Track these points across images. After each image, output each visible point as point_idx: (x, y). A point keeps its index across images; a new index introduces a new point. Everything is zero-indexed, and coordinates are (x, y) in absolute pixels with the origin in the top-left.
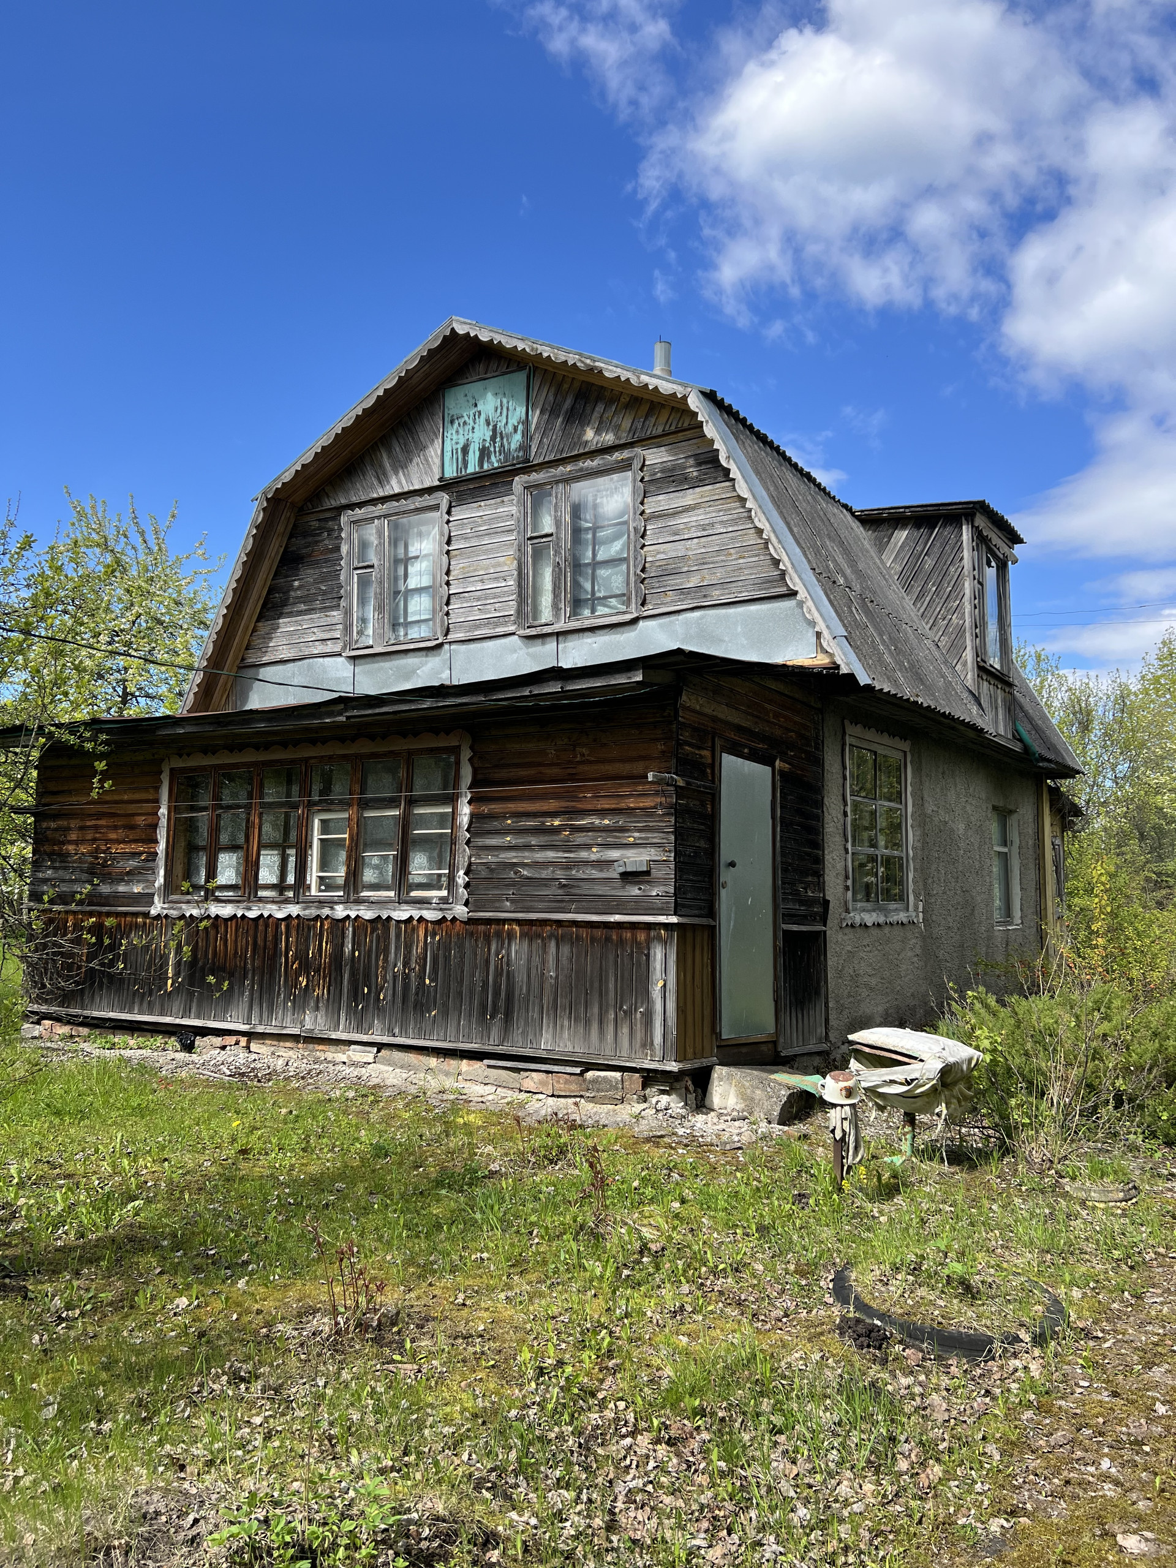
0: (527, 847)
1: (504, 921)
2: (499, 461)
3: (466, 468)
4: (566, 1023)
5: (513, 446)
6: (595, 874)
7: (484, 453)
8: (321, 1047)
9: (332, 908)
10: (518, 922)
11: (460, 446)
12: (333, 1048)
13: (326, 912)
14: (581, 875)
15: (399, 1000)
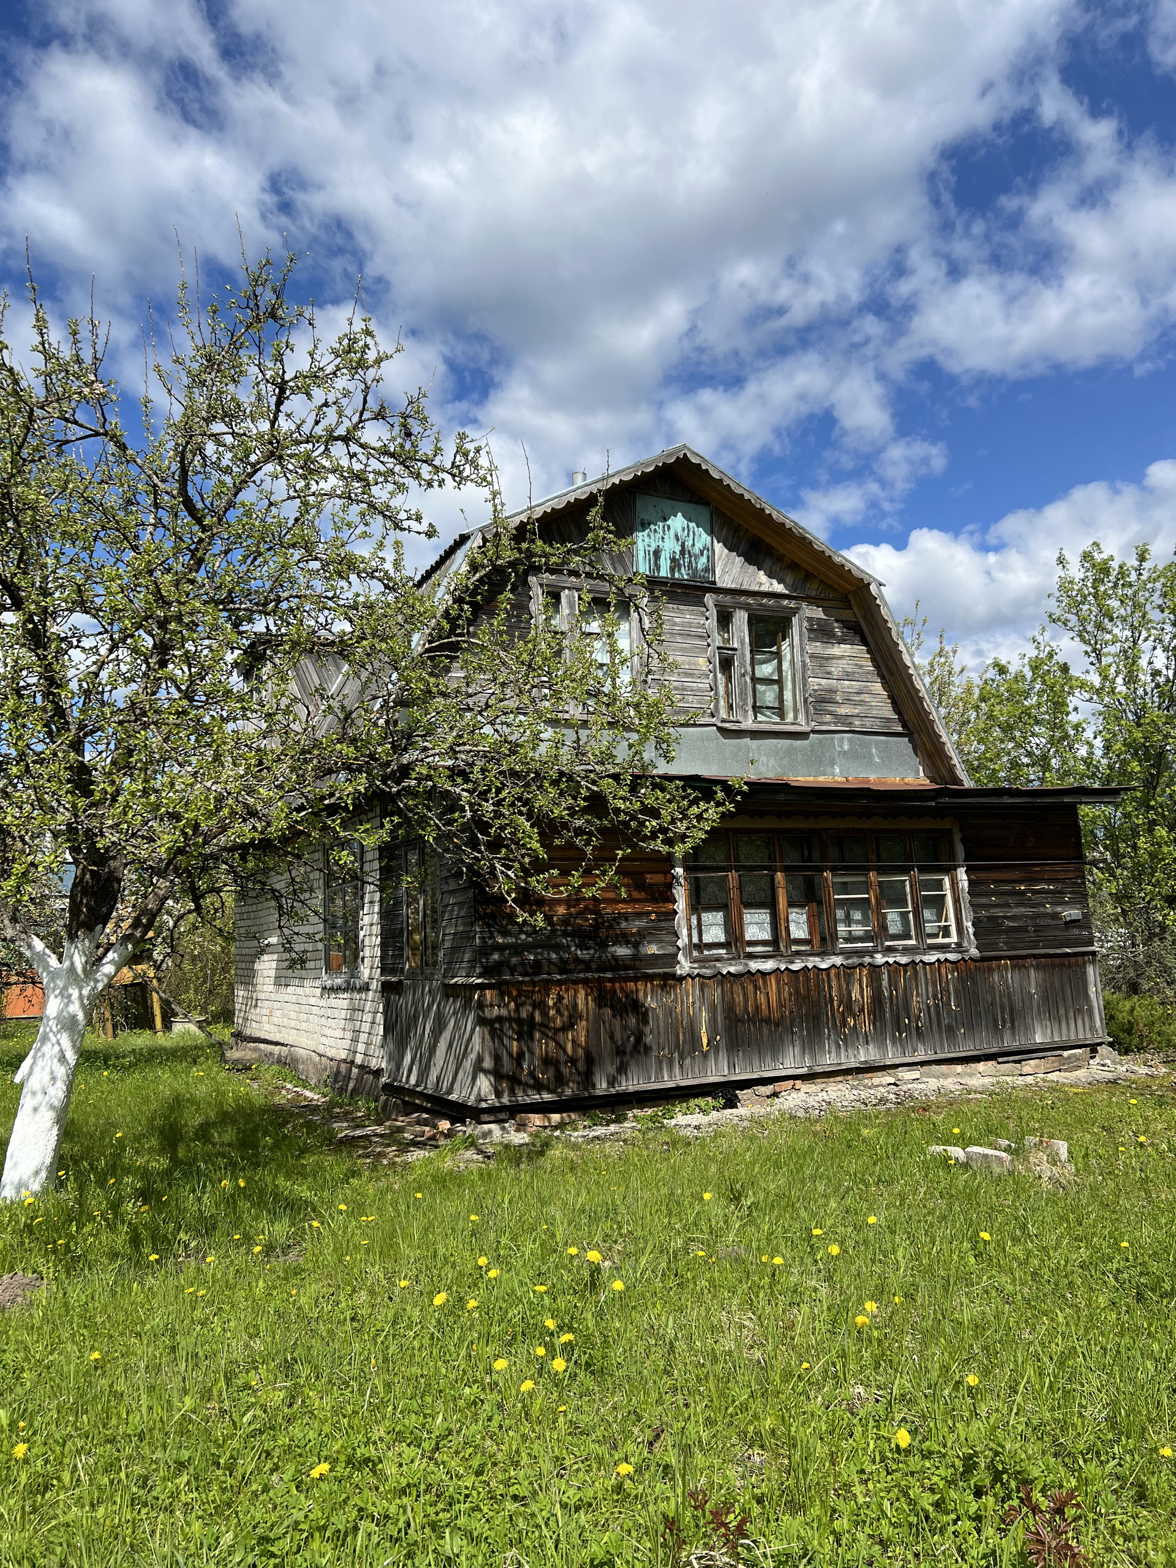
0: (1007, 905)
1: (999, 958)
2: (688, 574)
3: (659, 571)
4: (1048, 1023)
5: (700, 567)
6: (1051, 922)
7: (675, 564)
8: (869, 1075)
9: (872, 957)
10: (1010, 958)
11: (652, 549)
12: (880, 1074)
13: (867, 960)
14: (1042, 923)
15: (935, 1024)
